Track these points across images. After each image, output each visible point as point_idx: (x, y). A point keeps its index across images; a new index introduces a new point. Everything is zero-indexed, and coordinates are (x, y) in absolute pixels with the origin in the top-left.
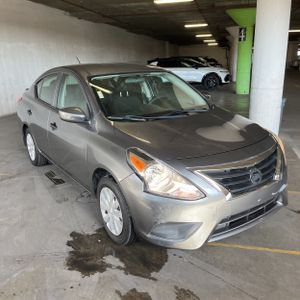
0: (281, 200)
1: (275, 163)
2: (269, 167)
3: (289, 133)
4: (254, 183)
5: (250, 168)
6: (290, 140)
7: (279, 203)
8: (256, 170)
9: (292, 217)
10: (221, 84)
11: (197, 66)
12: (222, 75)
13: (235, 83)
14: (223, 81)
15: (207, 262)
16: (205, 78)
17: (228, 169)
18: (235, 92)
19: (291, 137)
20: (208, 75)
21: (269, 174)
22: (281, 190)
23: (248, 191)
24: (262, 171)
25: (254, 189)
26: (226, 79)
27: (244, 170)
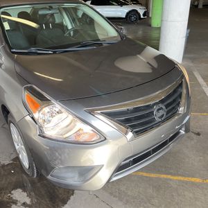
0: (183, 129)
1: (180, 96)
2: (174, 101)
3: (190, 58)
4: (158, 120)
5: (154, 104)
6: (191, 64)
7: (182, 132)
8: (161, 105)
9: (192, 139)
10: (140, 19)
11: (121, 4)
12: (141, 11)
13: (150, 18)
14: (142, 17)
15: (111, 194)
16: (128, 14)
17: (131, 108)
18: (150, 26)
19: (193, 62)
20: (130, 12)
21: (173, 108)
22: (185, 122)
23: (152, 128)
24: (167, 106)
25: (158, 125)
26: (144, 15)
27: (148, 107)
